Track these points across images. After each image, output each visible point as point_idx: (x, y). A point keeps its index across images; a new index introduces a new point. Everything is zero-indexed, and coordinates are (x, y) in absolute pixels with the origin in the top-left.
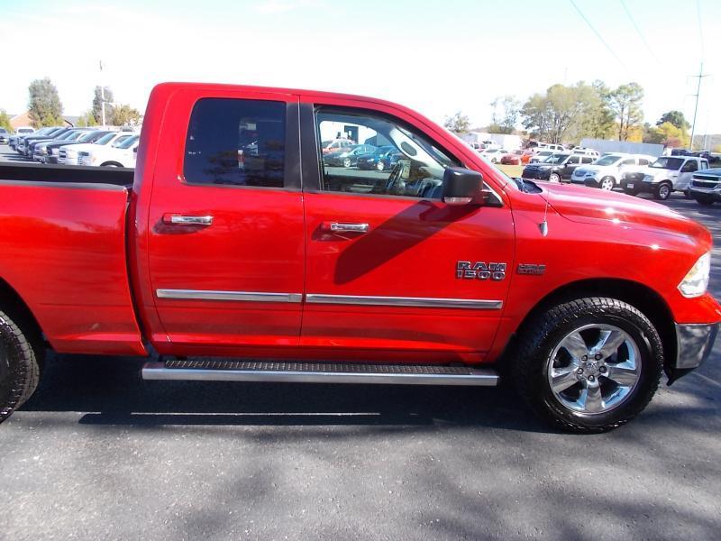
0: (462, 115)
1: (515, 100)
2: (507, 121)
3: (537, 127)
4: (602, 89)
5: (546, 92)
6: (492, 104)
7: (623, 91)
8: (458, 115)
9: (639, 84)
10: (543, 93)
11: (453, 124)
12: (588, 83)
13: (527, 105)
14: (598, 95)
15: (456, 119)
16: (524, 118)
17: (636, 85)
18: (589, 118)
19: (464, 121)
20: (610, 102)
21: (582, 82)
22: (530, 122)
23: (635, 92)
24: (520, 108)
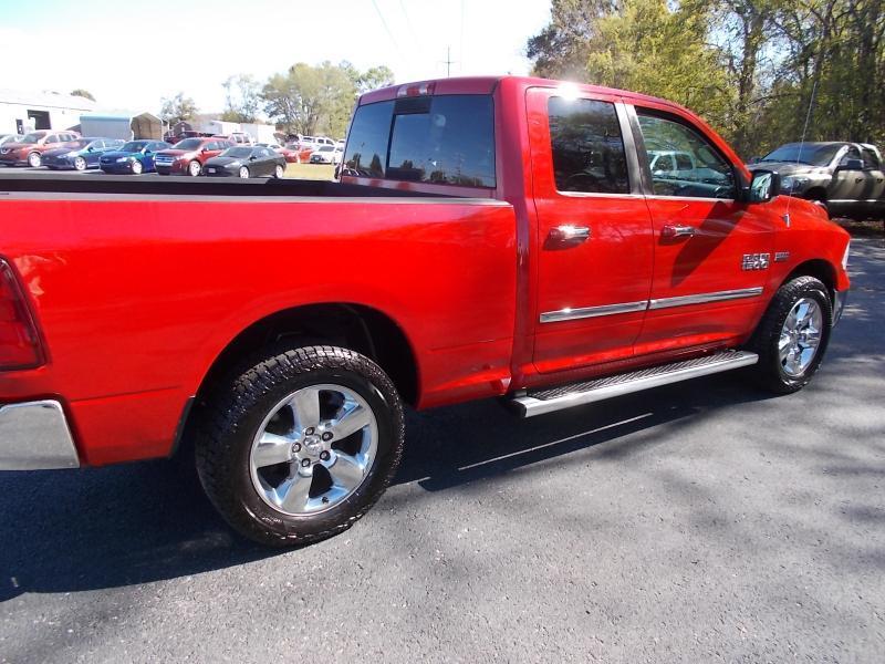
0: (185, 98)
1: (253, 80)
2: (247, 107)
3: (284, 116)
4: (350, 71)
5: (288, 73)
6: (224, 85)
7: (374, 75)
8: (179, 97)
9: (389, 68)
10: (285, 73)
11: (174, 109)
12: (334, 64)
13: (267, 88)
14: (348, 79)
15: (178, 104)
16: (266, 103)
17: (387, 70)
18: (341, 105)
19: (188, 106)
20: (362, 88)
21: (328, 62)
22: (273, 109)
23: (385, 78)
24: (258, 90)
